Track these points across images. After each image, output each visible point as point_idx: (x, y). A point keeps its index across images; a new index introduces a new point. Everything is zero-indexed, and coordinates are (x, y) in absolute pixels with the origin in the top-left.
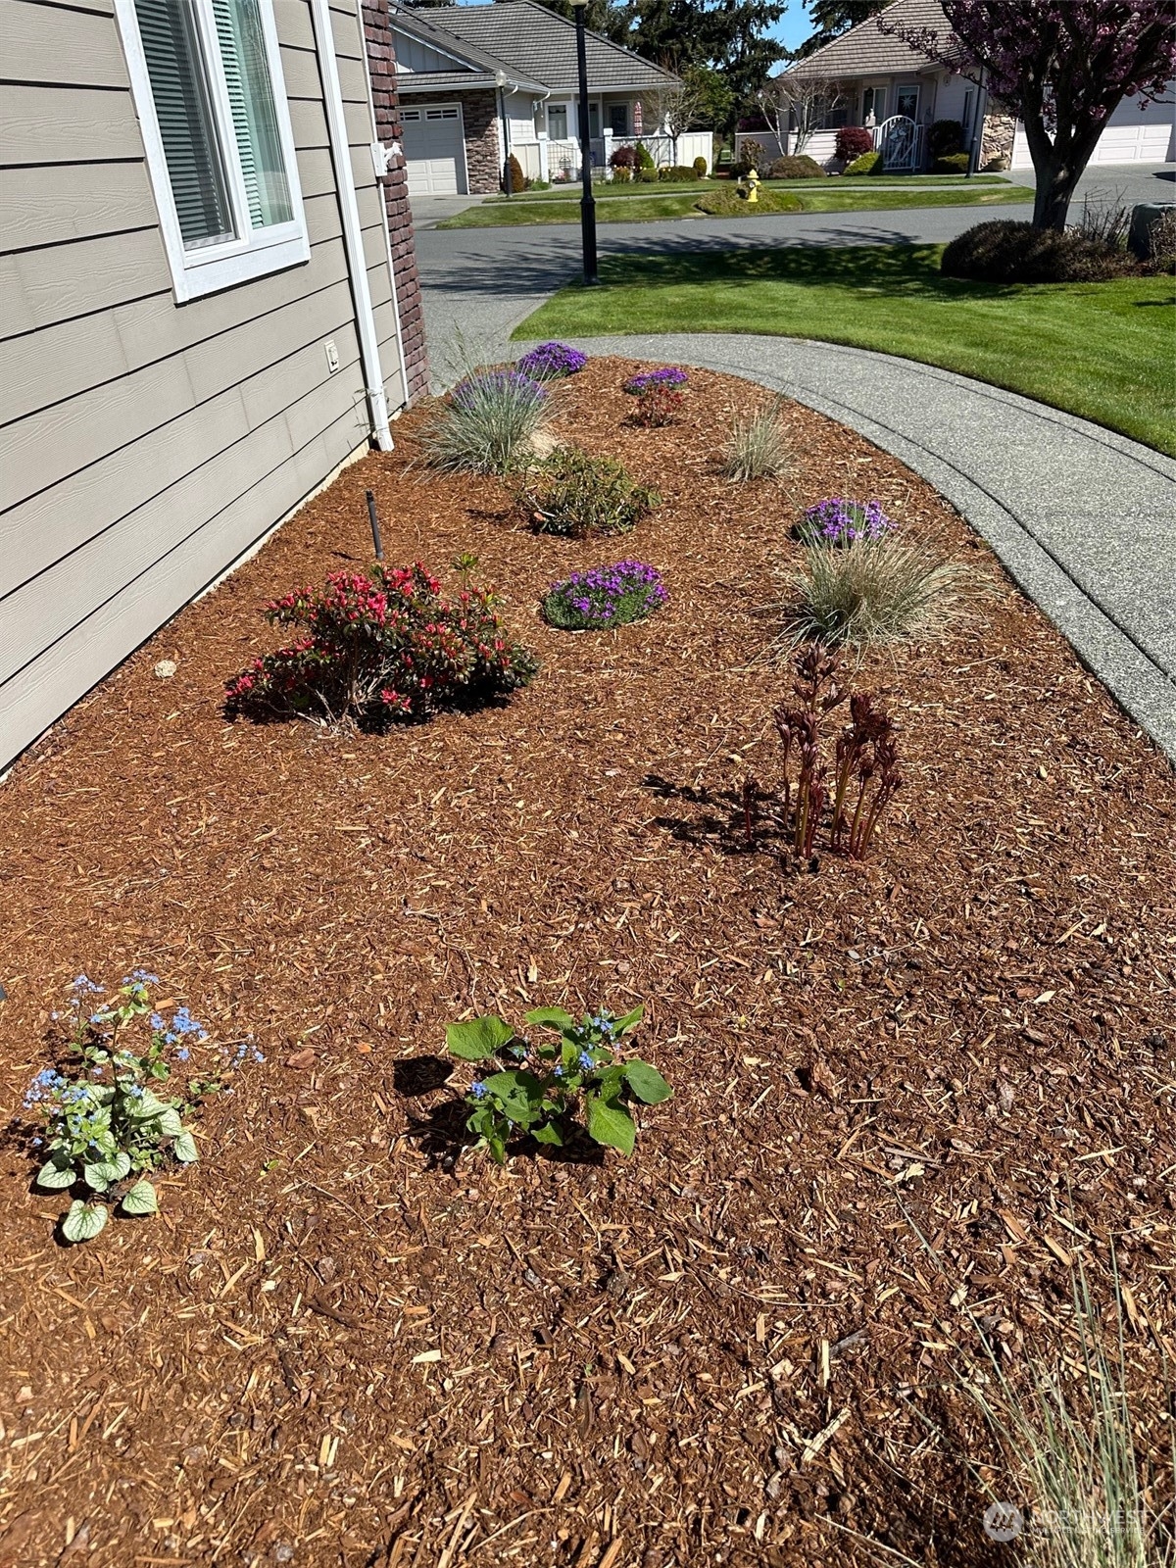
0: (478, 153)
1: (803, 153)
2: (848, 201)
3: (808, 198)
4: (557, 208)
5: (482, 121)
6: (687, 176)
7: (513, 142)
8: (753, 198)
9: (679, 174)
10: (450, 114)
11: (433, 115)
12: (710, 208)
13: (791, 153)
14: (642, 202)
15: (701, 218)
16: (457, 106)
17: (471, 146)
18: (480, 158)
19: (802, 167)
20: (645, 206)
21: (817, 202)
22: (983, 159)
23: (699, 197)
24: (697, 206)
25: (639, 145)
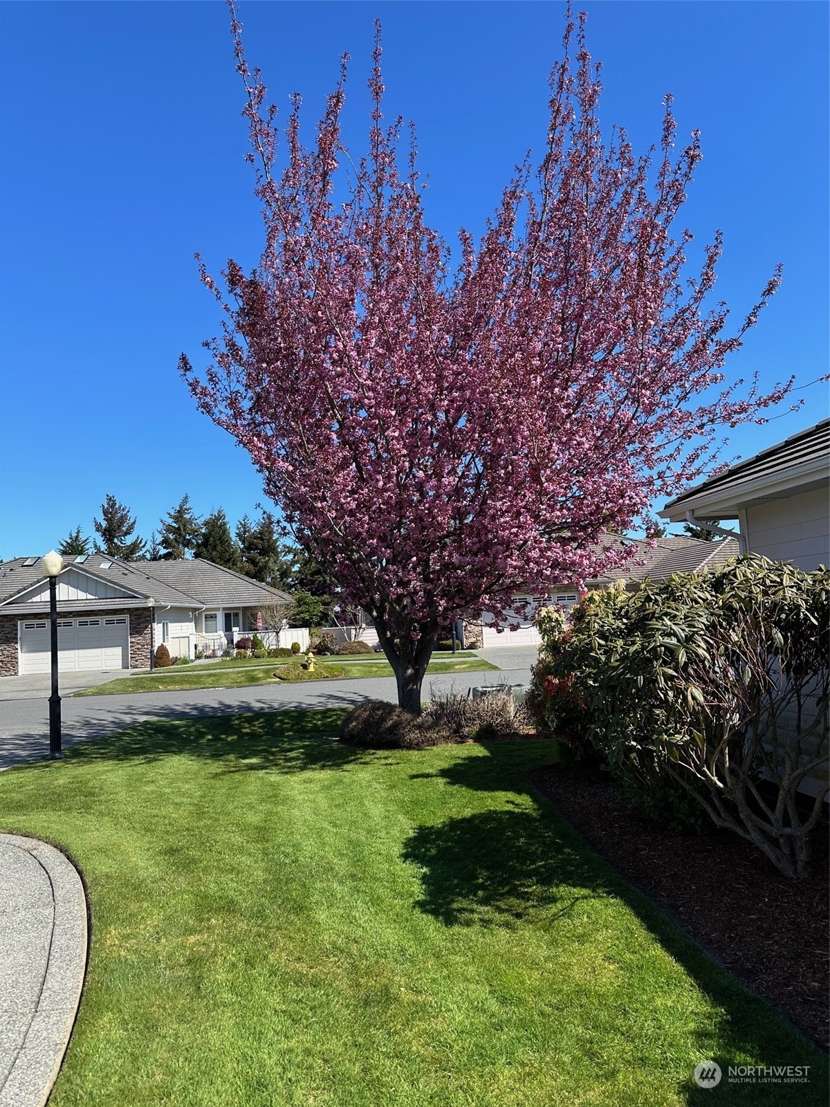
0: (138, 644)
1: (360, 640)
2: (375, 669)
3: (349, 668)
4: (177, 679)
5: (143, 625)
6: (285, 654)
7: (170, 636)
8: (311, 669)
9: (280, 652)
10: (122, 621)
11: (109, 622)
12: (282, 676)
13: (353, 639)
14: (239, 672)
15: (275, 683)
16: (127, 617)
17: (133, 640)
18: (140, 647)
19: (358, 647)
20: (240, 675)
21: (355, 671)
22: (466, 643)
23: (277, 669)
24: (274, 675)
25: (255, 637)
